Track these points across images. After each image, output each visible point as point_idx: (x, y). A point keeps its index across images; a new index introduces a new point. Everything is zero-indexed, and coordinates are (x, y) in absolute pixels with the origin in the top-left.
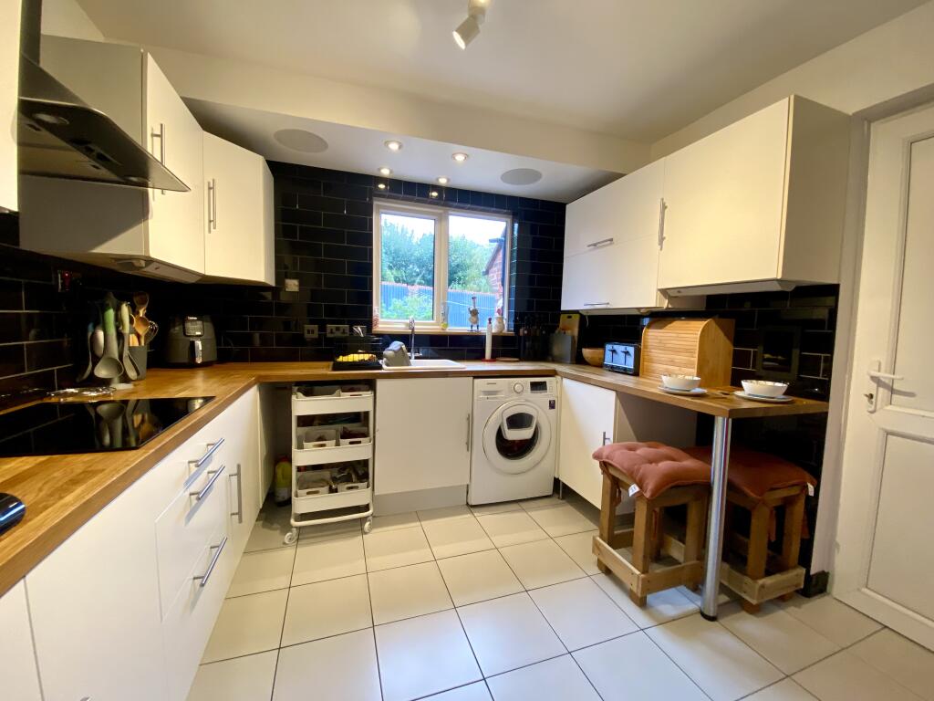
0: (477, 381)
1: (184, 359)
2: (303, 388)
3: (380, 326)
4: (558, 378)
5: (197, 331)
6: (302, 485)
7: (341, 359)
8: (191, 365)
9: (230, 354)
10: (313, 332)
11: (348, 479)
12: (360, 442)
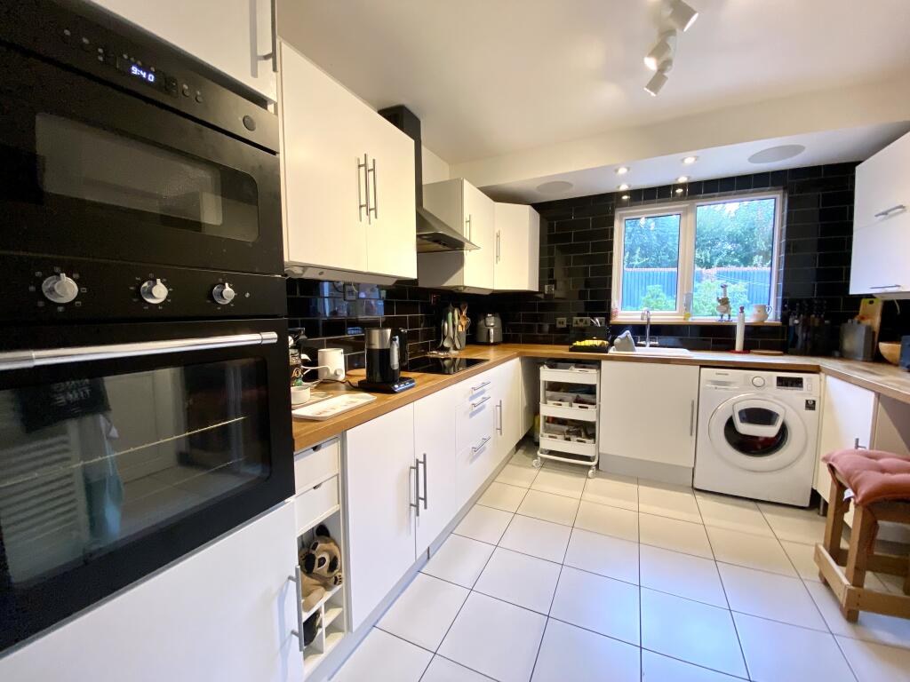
0: (703, 370)
1: (485, 340)
2: (550, 362)
3: (619, 317)
4: (822, 375)
5: (492, 323)
6: (547, 430)
7: (578, 343)
8: (488, 344)
9: (509, 338)
10: (563, 323)
11: (578, 434)
12: (587, 408)
